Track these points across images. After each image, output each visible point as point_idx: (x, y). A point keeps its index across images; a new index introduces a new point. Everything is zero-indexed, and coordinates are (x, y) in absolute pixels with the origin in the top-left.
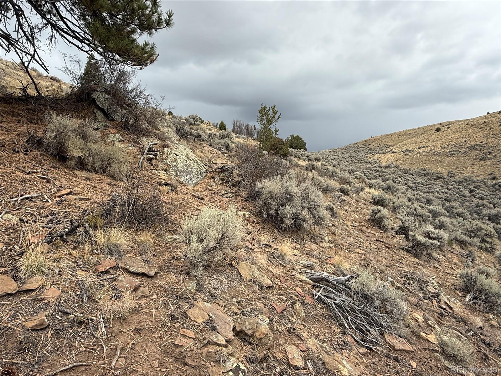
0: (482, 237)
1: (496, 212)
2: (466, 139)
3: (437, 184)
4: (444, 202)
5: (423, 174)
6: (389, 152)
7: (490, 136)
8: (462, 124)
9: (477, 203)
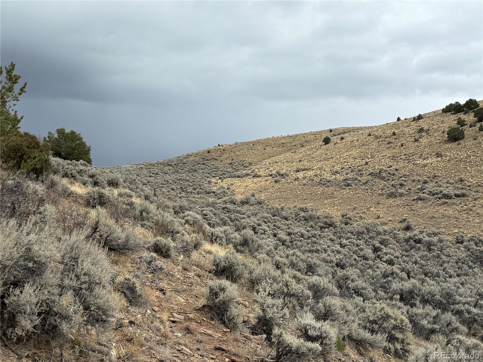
0: (389, 333)
1: (411, 286)
2: (367, 160)
3: (324, 237)
4: (336, 268)
5: (303, 217)
6: (247, 175)
7: (401, 157)
8: (362, 134)
9: (384, 270)
